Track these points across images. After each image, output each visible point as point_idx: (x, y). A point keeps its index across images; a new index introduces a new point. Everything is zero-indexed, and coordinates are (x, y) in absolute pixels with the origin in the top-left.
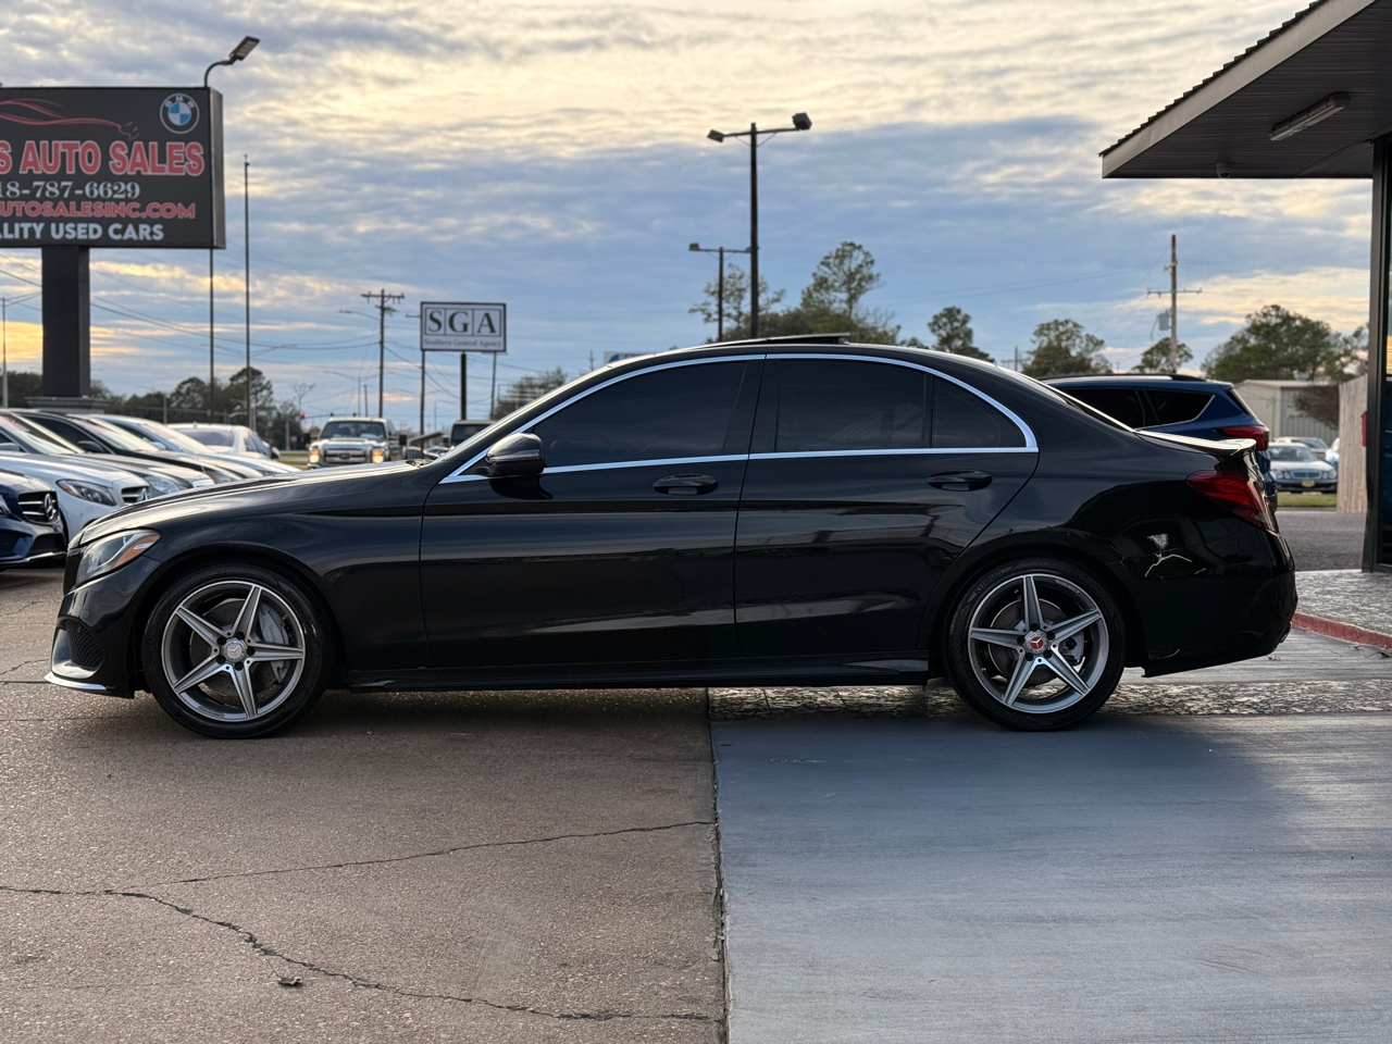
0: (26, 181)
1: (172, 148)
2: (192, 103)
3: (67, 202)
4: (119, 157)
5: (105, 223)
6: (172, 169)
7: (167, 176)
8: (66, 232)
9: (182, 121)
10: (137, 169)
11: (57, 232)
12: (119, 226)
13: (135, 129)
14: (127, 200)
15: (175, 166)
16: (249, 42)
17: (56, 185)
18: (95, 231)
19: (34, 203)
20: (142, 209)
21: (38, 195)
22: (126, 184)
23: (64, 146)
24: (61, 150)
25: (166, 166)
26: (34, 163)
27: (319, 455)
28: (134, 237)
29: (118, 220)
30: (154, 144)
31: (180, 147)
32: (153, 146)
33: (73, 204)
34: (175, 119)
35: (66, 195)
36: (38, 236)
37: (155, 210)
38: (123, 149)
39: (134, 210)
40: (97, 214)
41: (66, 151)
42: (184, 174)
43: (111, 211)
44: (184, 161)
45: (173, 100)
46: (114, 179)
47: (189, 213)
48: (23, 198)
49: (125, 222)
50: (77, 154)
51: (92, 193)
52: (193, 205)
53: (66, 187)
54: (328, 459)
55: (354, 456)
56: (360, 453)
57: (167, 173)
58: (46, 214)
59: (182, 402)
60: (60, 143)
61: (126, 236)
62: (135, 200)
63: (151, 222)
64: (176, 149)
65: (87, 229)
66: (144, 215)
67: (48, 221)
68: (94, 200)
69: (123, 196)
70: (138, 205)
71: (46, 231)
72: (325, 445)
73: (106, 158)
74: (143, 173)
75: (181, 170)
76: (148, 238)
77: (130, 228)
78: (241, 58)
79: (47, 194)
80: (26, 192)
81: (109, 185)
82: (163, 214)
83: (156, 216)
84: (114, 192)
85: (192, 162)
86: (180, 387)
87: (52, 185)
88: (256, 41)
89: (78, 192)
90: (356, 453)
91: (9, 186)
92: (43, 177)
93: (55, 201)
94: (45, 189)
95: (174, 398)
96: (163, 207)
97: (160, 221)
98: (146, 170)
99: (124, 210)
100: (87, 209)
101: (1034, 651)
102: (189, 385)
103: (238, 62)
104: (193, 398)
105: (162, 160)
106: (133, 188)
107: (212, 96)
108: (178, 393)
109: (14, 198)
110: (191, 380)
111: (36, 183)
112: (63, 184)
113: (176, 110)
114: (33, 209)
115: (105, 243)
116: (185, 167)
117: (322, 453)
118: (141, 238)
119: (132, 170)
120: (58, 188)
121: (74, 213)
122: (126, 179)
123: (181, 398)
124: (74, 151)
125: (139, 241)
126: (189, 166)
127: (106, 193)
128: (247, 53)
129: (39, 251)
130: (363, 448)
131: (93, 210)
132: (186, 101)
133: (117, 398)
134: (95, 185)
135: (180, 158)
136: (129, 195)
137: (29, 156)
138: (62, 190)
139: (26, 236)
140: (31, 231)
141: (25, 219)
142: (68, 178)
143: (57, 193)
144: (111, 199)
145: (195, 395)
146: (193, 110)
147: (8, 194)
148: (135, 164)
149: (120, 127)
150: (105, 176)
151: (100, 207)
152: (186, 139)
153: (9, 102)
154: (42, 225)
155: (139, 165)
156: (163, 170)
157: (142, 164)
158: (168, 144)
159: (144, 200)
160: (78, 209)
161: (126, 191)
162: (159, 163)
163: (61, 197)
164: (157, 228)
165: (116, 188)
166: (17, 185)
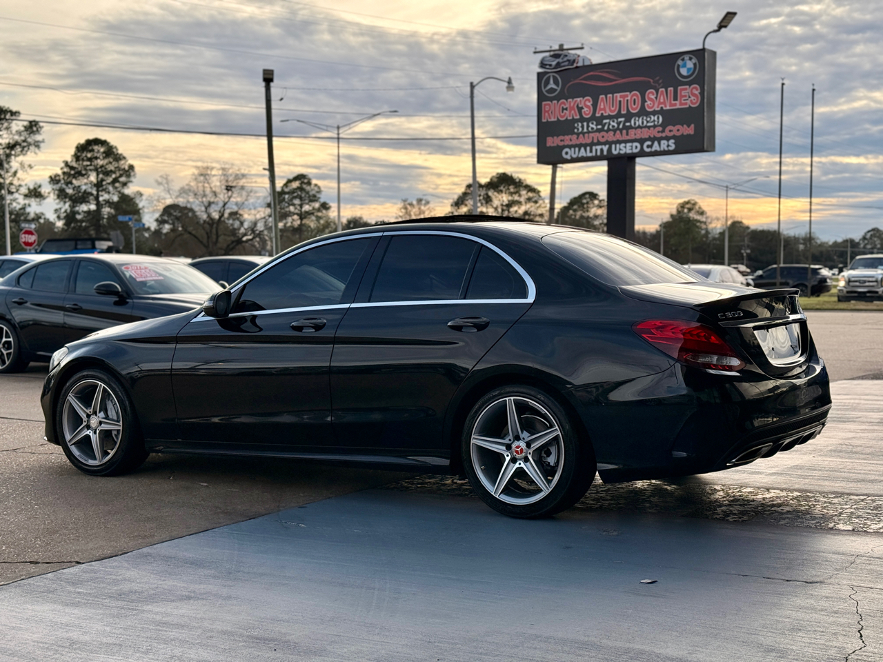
0: (599, 120)
1: (682, 90)
2: (694, 60)
3: (621, 131)
4: (651, 100)
5: (642, 141)
6: (681, 104)
7: (678, 109)
8: (620, 149)
9: (688, 72)
10: (661, 106)
11: (616, 150)
12: (649, 143)
13: (661, 81)
14: (655, 126)
15: (683, 102)
16: (729, 15)
17: (616, 121)
18: (636, 147)
19: (603, 133)
20: (663, 131)
21: (606, 128)
22: (654, 116)
23: (621, 97)
24: (619, 99)
25: (677, 102)
26: (604, 109)
27: (845, 281)
28: (658, 149)
29: (649, 139)
30: (671, 89)
31: (686, 89)
32: (671, 90)
33: (624, 131)
34: (684, 71)
35: (621, 126)
36: (605, 153)
37: (670, 131)
38: (653, 95)
39: (659, 132)
40: (638, 137)
41: (622, 99)
42: (687, 106)
43: (645, 134)
44: (689, 97)
45: (683, 60)
46: (648, 114)
47: (689, 130)
48: (598, 131)
49: (653, 140)
50: (627, 100)
51: (635, 123)
52: (693, 126)
53: (621, 122)
54: (851, 284)
55: (869, 282)
56: (874, 279)
57: (678, 106)
58: (610, 139)
59: (866, 244)
60: (618, 95)
61: (654, 149)
62: (660, 126)
63: (668, 139)
64: (685, 91)
65: (632, 146)
66: (664, 135)
67: (610, 143)
68: (636, 128)
69: (652, 124)
70: (660, 129)
71: (609, 150)
72: (849, 275)
73: (644, 101)
74: (664, 108)
75: (686, 104)
76: (666, 149)
77: (656, 143)
78: (725, 27)
79: (611, 127)
80: (599, 127)
81: (645, 118)
82: (675, 133)
83: (671, 134)
84: (648, 122)
85: (692, 98)
86: (866, 234)
87: (613, 121)
88: (735, 14)
89: (628, 124)
90: (871, 279)
91: (591, 125)
92: (609, 117)
93: (615, 131)
94: (609, 124)
95: (861, 242)
96: (674, 128)
97: (674, 137)
98: (666, 106)
99: (654, 133)
100: (633, 134)
101: (517, 456)
102: (872, 233)
103: (723, 30)
104: (875, 242)
105: (675, 99)
106: (658, 118)
107: (706, 54)
108: (864, 238)
109: (594, 131)
110: (873, 230)
111: (605, 121)
112: (620, 120)
113: (684, 66)
114: (603, 137)
115: (642, 154)
116: (688, 102)
117: (847, 280)
118: (662, 149)
119: (658, 107)
120: (617, 123)
121: (625, 137)
122: (654, 113)
123: (866, 242)
124: (626, 99)
125: (661, 151)
126: (691, 101)
127: (643, 123)
128: (729, 23)
129: (605, 162)
130: (876, 276)
131: (635, 134)
132: (690, 59)
133: (824, 243)
134: (637, 119)
135: (685, 96)
136: (656, 123)
137: (601, 105)
138: (619, 124)
139: (599, 153)
140: (602, 150)
141: (599, 143)
142: (622, 116)
143: (616, 125)
144: (646, 127)
145: (876, 239)
146: (695, 64)
147: (590, 129)
148: (660, 103)
149: (652, 81)
150: (643, 112)
151: (639, 132)
152: (690, 84)
153: (592, 73)
154: (607, 146)
155: (662, 103)
156: (675, 105)
157: (664, 103)
158: (679, 88)
159: (664, 125)
160: (627, 134)
161: (654, 121)
162: (674, 100)
163: (618, 128)
164: (672, 142)
165: (648, 119)
166: (595, 123)
